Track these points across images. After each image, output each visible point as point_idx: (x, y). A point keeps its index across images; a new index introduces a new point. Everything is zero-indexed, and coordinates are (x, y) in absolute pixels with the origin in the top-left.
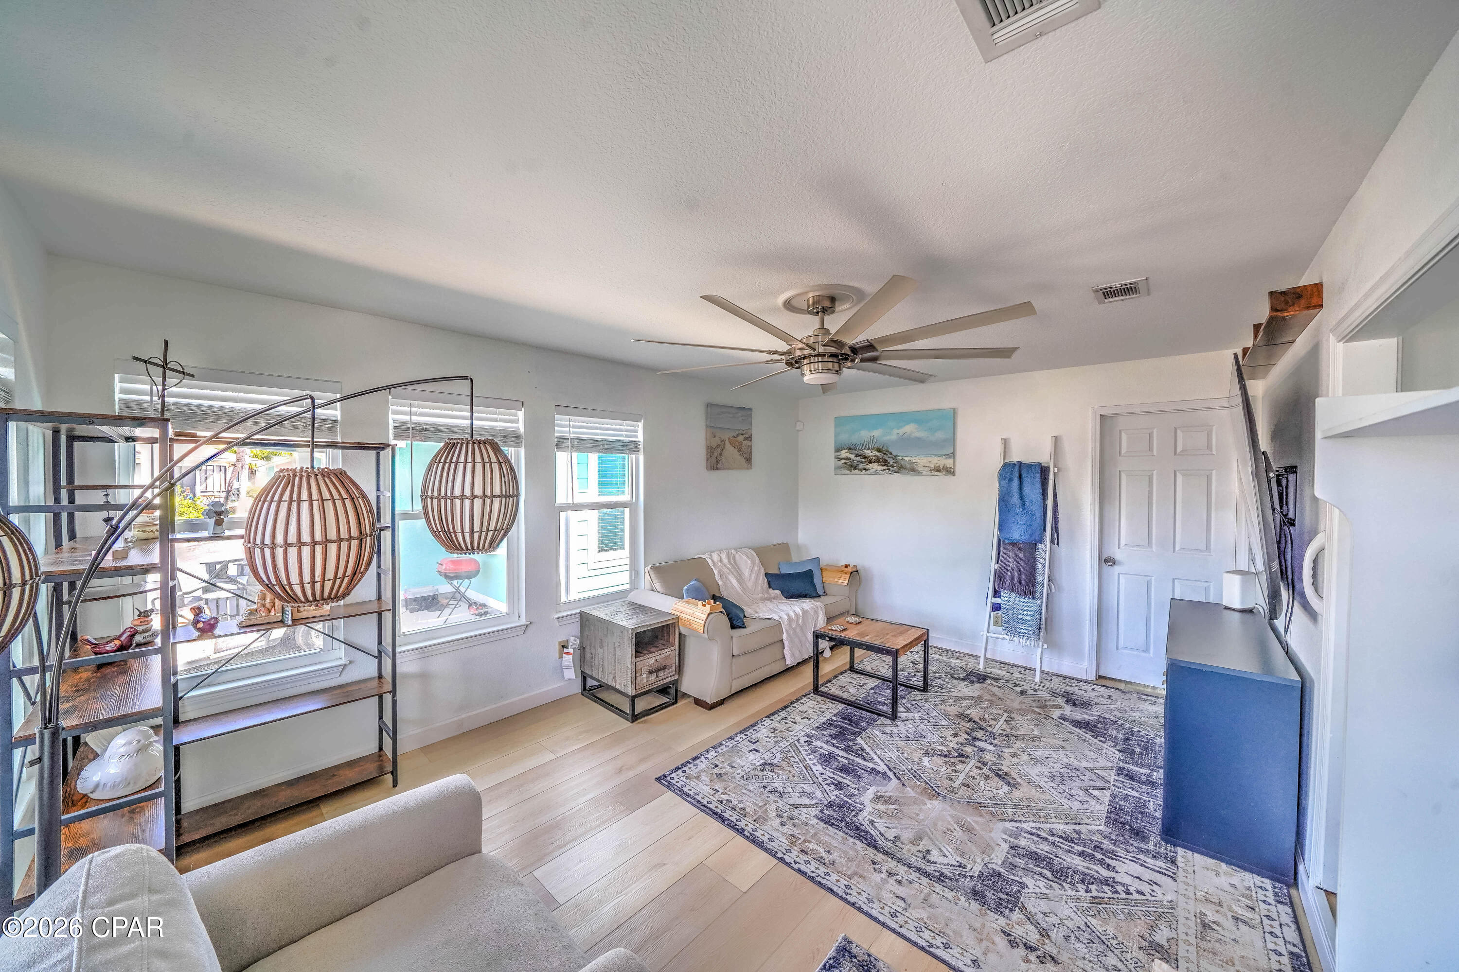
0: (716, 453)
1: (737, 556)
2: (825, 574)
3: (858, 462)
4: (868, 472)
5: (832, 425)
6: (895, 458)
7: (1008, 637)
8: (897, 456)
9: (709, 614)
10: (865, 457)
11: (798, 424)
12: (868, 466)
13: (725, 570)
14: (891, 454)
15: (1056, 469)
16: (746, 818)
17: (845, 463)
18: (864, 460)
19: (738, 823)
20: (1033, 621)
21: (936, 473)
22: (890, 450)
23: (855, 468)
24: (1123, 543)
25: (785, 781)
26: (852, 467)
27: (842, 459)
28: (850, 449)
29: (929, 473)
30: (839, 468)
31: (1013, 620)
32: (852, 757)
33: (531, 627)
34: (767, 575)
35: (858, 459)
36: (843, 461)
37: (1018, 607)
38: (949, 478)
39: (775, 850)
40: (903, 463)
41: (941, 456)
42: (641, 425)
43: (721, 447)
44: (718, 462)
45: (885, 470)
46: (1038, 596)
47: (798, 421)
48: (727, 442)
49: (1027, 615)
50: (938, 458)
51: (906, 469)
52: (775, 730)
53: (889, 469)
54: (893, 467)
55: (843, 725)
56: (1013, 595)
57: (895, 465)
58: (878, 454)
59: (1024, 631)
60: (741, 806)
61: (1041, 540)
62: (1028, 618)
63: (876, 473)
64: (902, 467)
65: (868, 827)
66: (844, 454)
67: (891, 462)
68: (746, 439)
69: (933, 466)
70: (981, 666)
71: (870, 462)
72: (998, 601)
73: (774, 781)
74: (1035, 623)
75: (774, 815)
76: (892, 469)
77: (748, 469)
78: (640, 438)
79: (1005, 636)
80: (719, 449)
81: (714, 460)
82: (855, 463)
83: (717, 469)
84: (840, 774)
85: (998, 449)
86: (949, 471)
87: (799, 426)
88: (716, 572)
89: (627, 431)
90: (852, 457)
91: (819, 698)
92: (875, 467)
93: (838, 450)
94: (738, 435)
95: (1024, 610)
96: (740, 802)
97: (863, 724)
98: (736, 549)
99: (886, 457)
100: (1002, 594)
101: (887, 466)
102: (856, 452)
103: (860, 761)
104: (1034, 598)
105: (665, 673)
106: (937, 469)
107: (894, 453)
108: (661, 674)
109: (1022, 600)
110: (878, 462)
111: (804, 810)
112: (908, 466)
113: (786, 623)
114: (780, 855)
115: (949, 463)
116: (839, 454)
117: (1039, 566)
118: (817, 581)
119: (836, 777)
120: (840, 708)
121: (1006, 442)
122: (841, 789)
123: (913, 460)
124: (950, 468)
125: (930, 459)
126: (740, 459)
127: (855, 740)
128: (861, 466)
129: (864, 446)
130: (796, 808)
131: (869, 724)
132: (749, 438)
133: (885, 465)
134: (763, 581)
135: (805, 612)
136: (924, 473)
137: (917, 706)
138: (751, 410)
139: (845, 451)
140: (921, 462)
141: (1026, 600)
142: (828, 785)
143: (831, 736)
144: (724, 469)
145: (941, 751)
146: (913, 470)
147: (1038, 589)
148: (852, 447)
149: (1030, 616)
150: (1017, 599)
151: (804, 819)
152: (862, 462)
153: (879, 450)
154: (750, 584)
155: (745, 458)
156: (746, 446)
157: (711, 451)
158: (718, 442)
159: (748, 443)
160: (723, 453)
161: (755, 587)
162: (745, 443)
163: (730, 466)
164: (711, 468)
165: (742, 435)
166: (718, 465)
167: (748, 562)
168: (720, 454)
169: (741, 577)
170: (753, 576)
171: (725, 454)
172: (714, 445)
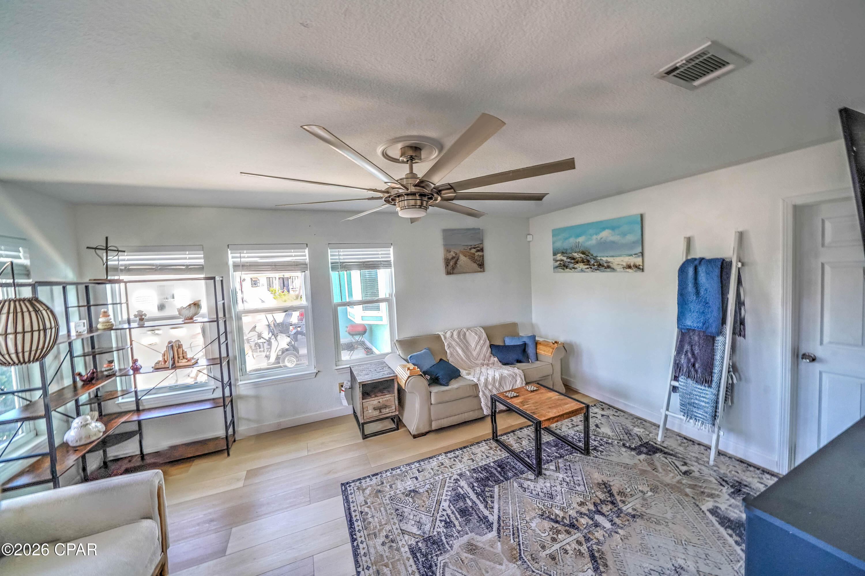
0: (452, 263)
1: (467, 333)
2: (539, 347)
3: (569, 262)
4: (576, 270)
5: (550, 234)
6: (595, 258)
7: (685, 418)
8: (597, 257)
9: (409, 377)
10: (574, 259)
11: (528, 236)
12: (576, 266)
13: (453, 343)
14: (592, 255)
15: (740, 265)
16: (365, 531)
17: (560, 264)
18: (573, 261)
19: (357, 533)
20: (708, 408)
21: (628, 270)
22: (592, 252)
23: (567, 268)
24: (826, 339)
25: (414, 509)
26: (564, 266)
27: (558, 261)
28: (563, 253)
29: (622, 270)
30: (557, 267)
31: (690, 404)
32: (478, 502)
33: (319, 374)
34: (492, 346)
35: (569, 260)
36: (559, 262)
37: (694, 393)
38: (639, 274)
39: (361, 564)
40: (601, 262)
41: (631, 255)
42: (391, 249)
43: (456, 259)
44: (453, 268)
45: (588, 268)
46: (714, 385)
47: (529, 234)
48: (461, 254)
49: (703, 401)
50: (630, 257)
51: (603, 266)
52: (442, 464)
53: (591, 268)
54: (594, 265)
55: (494, 471)
56: (690, 381)
57: (595, 264)
58: (583, 256)
59: (700, 416)
60: (371, 520)
61: (721, 332)
62: (703, 404)
63: (582, 271)
64: (600, 265)
65: (438, 571)
66: (559, 257)
67: (592, 262)
68: (478, 251)
69: (625, 264)
70: (659, 439)
71: (577, 262)
72: (676, 384)
73: (407, 506)
74: (710, 410)
75: (385, 534)
76: (593, 267)
77: (480, 272)
78: (392, 259)
79: (682, 417)
80: (454, 260)
81: (450, 267)
82: (567, 264)
83: (453, 274)
84: (457, 514)
85: (682, 246)
86: (639, 268)
87: (529, 238)
88: (446, 344)
89: (381, 254)
90: (565, 259)
91: (494, 444)
92: (581, 266)
93: (555, 254)
94: (471, 249)
95: (700, 396)
96: (373, 517)
97: (510, 474)
98: (468, 329)
99: (588, 258)
100: (680, 379)
101: (590, 265)
102: (567, 255)
103: (481, 507)
104: (710, 387)
105: (387, 410)
106: (629, 267)
107: (594, 255)
108: (384, 411)
109: (699, 386)
110: (583, 262)
111: (406, 537)
112: (605, 265)
113: (482, 385)
114: (360, 569)
115: (638, 261)
116: (555, 257)
117: (718, 357)
118: (530, 351)
119: (452, 516)
120: (504, 456)
121: (689, 241)
122: (447, 528)
123: (610, 259)
124: (639, 265)
125: (622, 258)
126: (475, 266)
127: (493, 487)
128: (571, 265)
129: (573, 250)
130: (403, 534)
131: (516, 475)
132: (482, 250)
133: (588, 265)
134: (486, 350)
135: (502, 378)
136: (618, 270)
137: (568, 468)
138: (483, 230)
139: (560, 255)
140: (616, 261)
141: (703, 388)
142: (441, 521)
143: (478, 479)
144: (460, 273)
145: (557, 515)
146: (609, 267)
147: (715, 378)
148: (564, 251)
149: (706, 403)
150: (695, 385)
151: (400, 545)
152: (571, 263)
153: (583, 253)
154: (475, 353)
155: (478, 265)
156: (478, 256)
157: (447, 262)
158: (454, 255)
159: (480, 253)
160: (458, 262)
161: (479, 354)
162: (477, 254)
163: (464, 271)
164: (448, 273)
165: (474, 248)
166: (455, 271)
167: (477, 337)
168: (456, 263)
169: (467, 348)
170: (478, 347)
171: (460, 263)
172: (450, 257)
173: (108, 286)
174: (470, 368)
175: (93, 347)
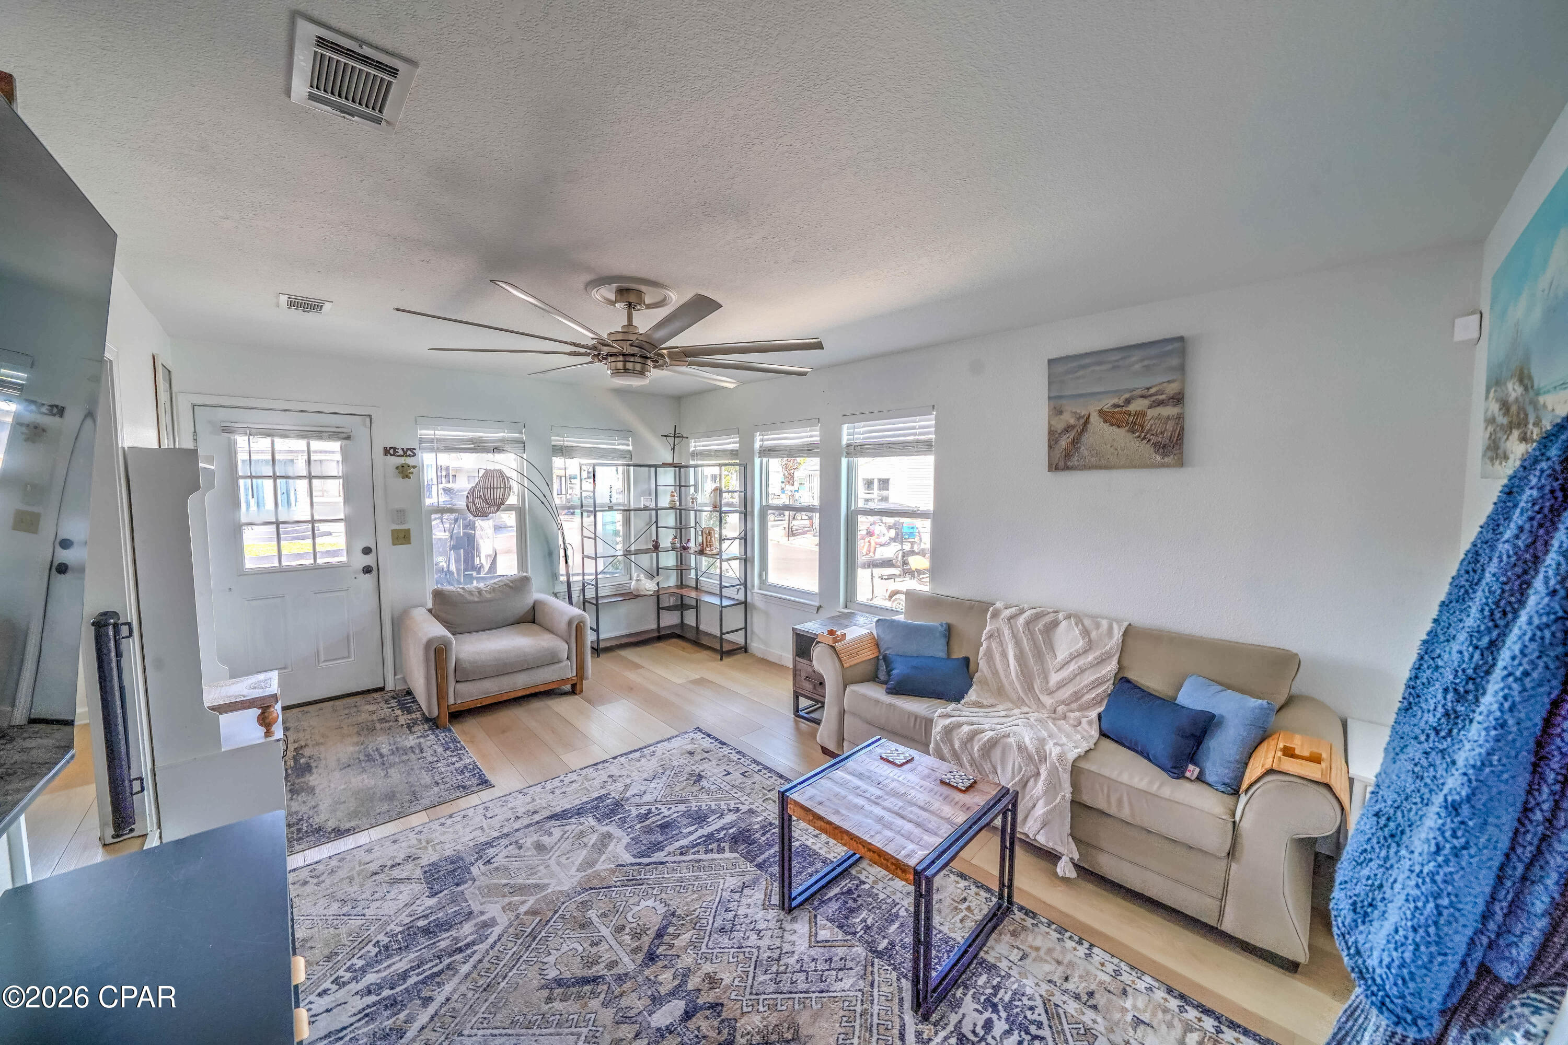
0: (1064, 442)
3: (1500, 428)
10: (1507, 410)
12: (1508, 443)
14: (1532, 386)
16: (628, 761)
17: (1491, 436)
18: (1506, 421)
19: (625, 757)
23: (1496, 455)
26: (1494, 447)
27: (1488, 422)
33: (821, 610)
34: (1119, 681)
35: (1501, 418)
36: (1489, 429)
42: (933, 417)
43: (1079, 431)
44: (1067, 455)
48: (1095, 419)
60: (645, 760)
66: (1491, 402)
67: (1531, 421)
68: (1162, 404)
71: (1511, 427)
75: (627, 774)
77: (1163, 466)
80: (1072, 435)
82: (1498, 435)
83: (1067, 468)
87: (1464, 330)
90: (1497, 410)
92: (1515, 445)
94: (1128, 402)
96: (652, 759)
98: (1070, 617)
99: (1527, 402)
102: (1500, 393)
103: (682, 841)
111: (623, 788)
116: (1487, 404)
119: (661, 816)
122: (639, 816)
126: (1145, 449)
127: (734, 851)
128: (1502, 443)
130: (628, 784)
132: (1178, 399)
134: (1095, 682)
138: (1181, 339)
142: (651, 809)
144: (1085, 467)
152: (1503, 429)
153: (1521, 376)
154: (1054, 678)
155: (1154, 445)
156: (1159, 417)
157: (1053, 437)
158: (1072, 421)
159: (1169, 411)
160: (1084, 439)
161: (1061, 685)
162: (1151, 413)
163: (1103, 463)
164: (1054, 467)
165: (1143, 397)
166: (1073, 461)
167: (1081, 644)
168: (1076, 442)
169: (1039, 656)
170: (1073, 667)
171: (1087, 439)
172: (1060, 427)
173: (692, 470)
174: (1020, 702)
175: (681, 524)
